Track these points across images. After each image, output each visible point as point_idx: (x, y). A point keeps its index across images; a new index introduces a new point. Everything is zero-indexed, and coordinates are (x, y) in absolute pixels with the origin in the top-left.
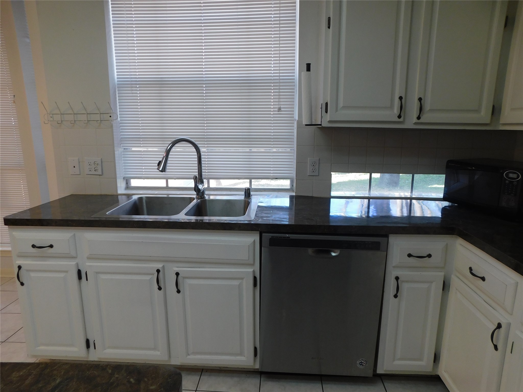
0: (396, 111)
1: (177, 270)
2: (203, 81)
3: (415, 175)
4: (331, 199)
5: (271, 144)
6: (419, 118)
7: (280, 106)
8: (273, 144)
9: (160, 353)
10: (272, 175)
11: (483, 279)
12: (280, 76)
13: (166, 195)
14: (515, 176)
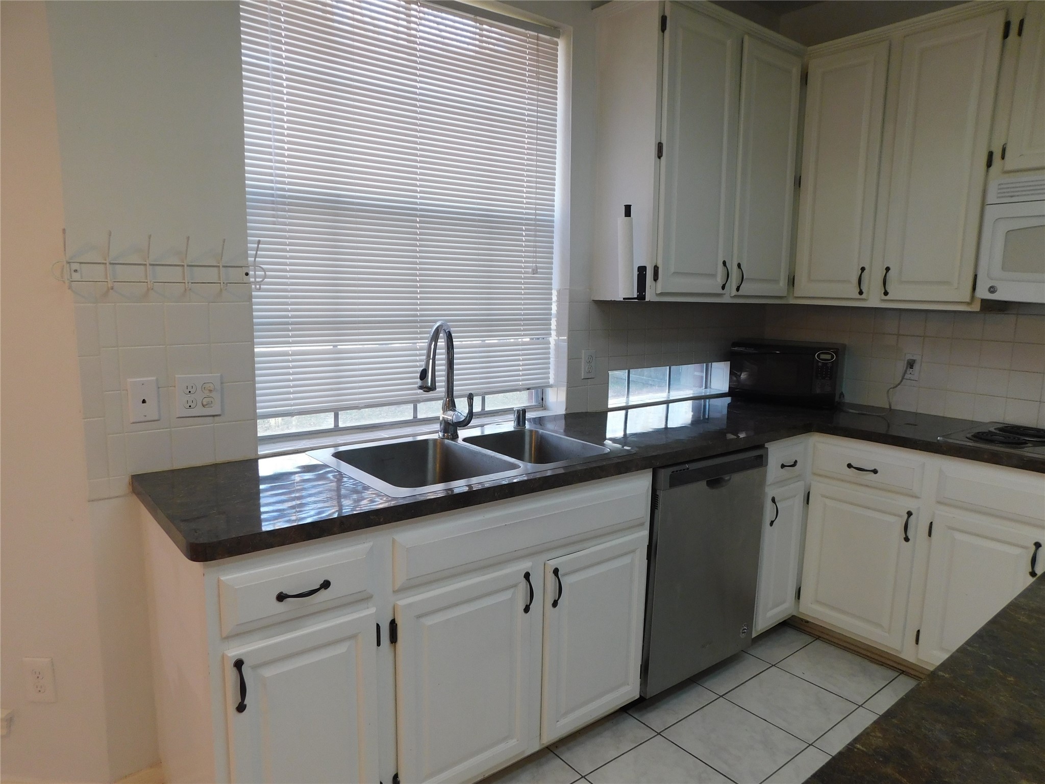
0: (720, 280)
1: (553, 564)
2: (416, 209)
3: (672, 367)
4: (609, 413)
5: (520, 330)
6: (738, 289)
7: (536, 266)
8: (524, 330)
9: (515, 740)
10: (521, 383)
11: (875, 471)
12: (536, 215)
13: (411, 438)
14: (828, 357)
